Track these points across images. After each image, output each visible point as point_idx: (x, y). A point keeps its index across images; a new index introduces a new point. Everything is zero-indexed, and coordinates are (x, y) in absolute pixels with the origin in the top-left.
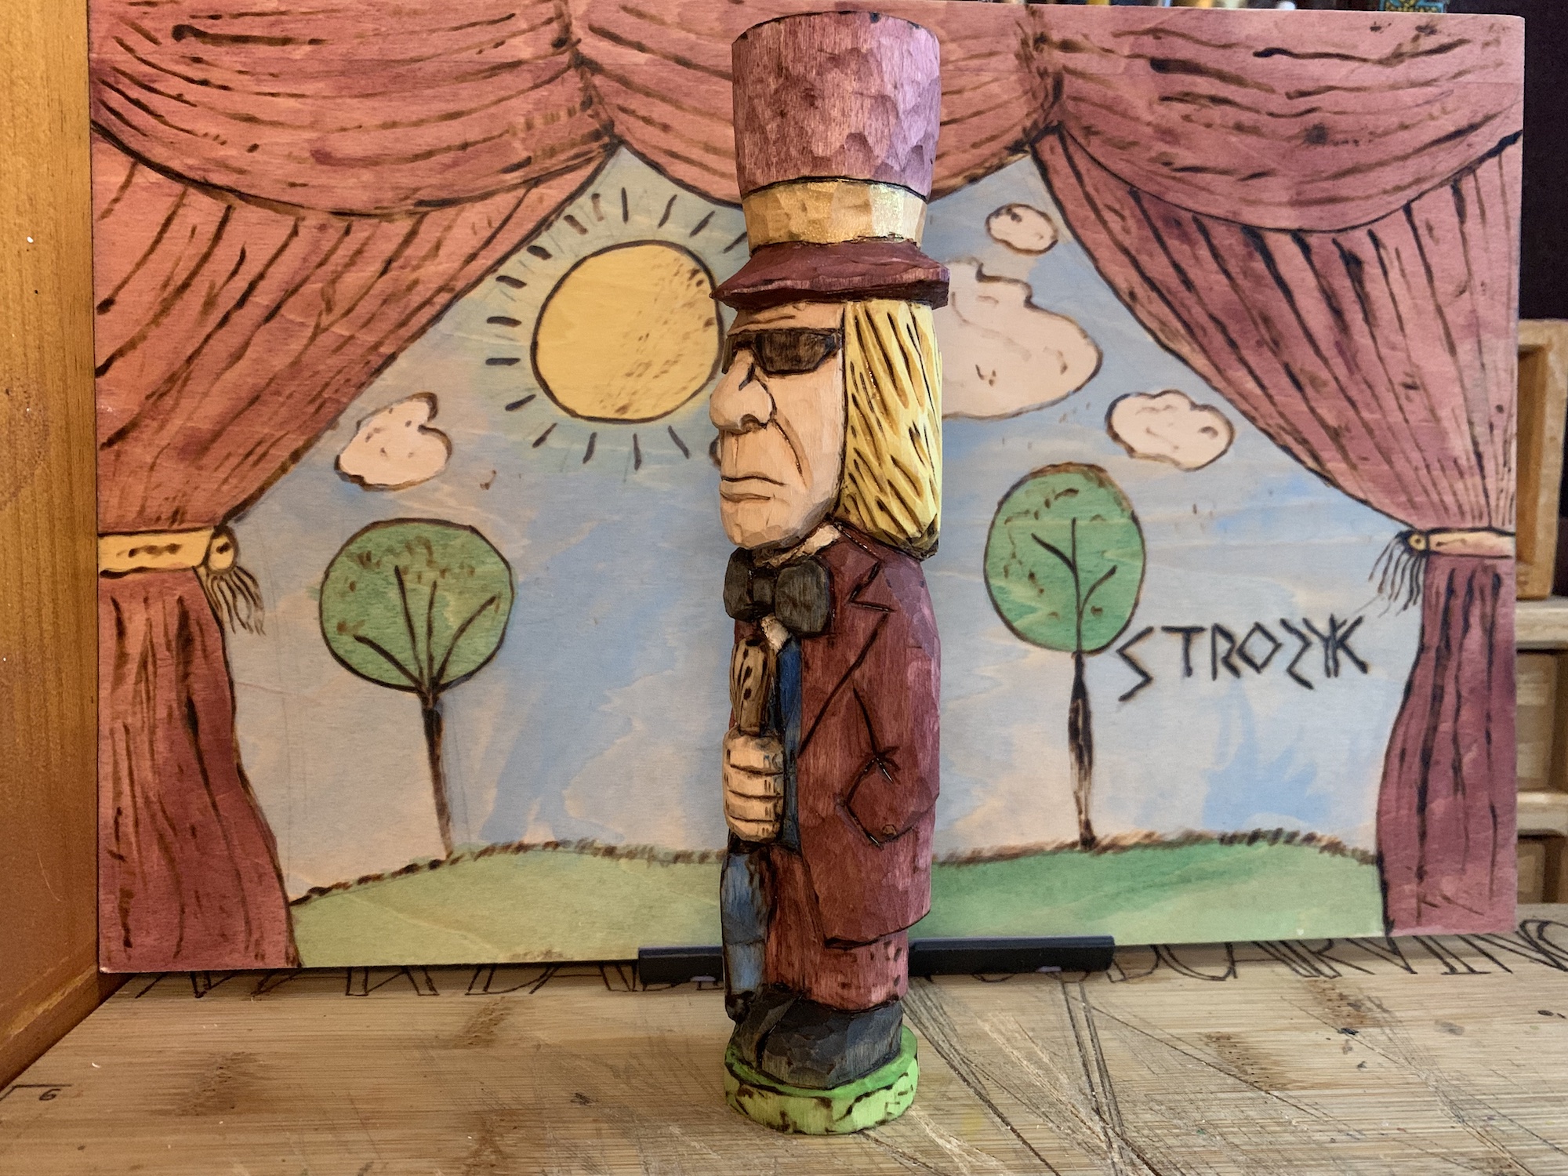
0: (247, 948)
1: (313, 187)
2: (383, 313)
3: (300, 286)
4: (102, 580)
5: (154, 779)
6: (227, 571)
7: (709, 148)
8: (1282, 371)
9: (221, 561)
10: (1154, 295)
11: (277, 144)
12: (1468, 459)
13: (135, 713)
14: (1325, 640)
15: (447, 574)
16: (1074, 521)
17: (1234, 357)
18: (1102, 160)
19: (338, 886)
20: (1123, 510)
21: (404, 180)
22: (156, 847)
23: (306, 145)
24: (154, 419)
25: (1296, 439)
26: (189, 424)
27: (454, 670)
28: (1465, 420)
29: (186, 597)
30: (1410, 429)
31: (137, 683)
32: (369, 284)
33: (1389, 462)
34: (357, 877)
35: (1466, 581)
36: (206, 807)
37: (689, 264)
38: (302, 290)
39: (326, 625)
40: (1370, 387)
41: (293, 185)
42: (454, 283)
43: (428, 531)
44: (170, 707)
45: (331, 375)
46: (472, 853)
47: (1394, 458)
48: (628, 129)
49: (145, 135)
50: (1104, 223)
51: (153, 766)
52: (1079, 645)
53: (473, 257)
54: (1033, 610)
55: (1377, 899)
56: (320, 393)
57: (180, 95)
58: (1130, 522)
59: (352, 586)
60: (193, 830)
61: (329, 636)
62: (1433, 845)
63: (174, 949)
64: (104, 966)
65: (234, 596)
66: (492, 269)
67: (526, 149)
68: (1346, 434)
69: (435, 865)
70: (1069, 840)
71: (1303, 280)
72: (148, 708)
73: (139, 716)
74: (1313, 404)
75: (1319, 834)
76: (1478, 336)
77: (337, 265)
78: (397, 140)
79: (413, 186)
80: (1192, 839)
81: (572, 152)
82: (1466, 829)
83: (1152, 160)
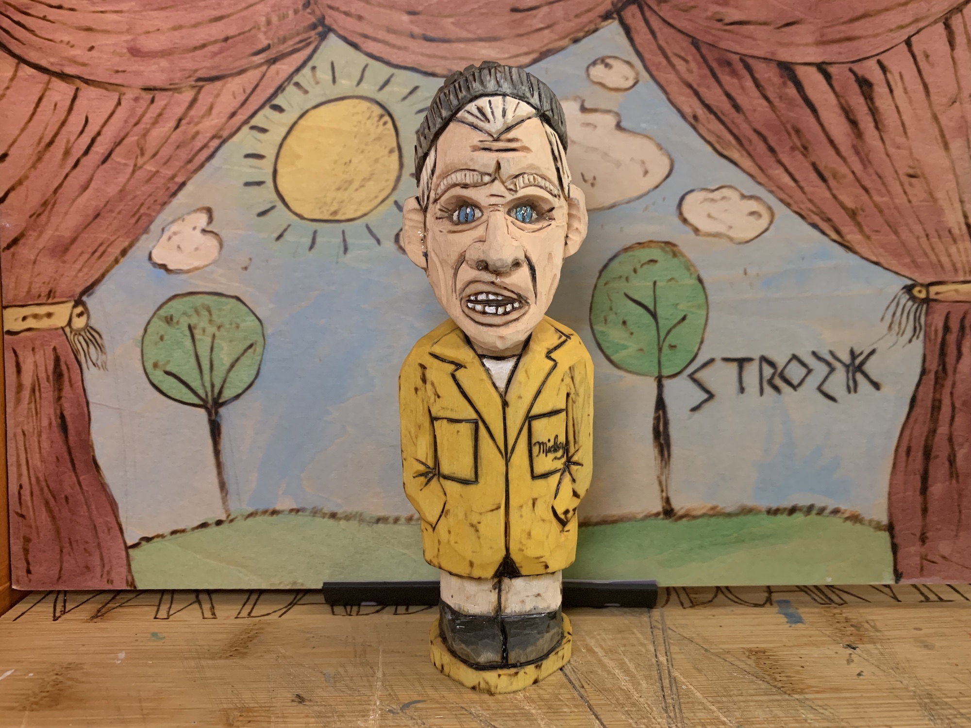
0: (102, 576)
1: (130, 72)
2: (177, 155)
3: (123, 139)
4: (6, 337)
5: (42, 466)
6: (83, 329)
7: (390, 30)
8: (811, 168)
9: (79, 323)
10: (712, 117)
11: (107, 45)
12: (960, 229)
13: (28, 423)
14: (847, 366)
15: (222, 329)
16: (655, 283)
17: (773, 159)
18: (671, 21)
19: (158, 536)
20: (691, 274)
21: (188, 65)
22: (44, 510)
23: (125, 45)
24: (35, 230)
25: (822, 219)
26: (57, 233)
27: (227, 394)
28: (957, 200)
29: (57, 347)
30: (912, 207)
31: (29, 404)
32: (168, 134)
33: (896, 233)
34: (170, 530)
35: (959, 320)
36: (74, 484)
37: (378, 111)
38: (125, 142)
39: (146, 364)
40: (880, 177)
41: (117, 72)
42: (221, 132)
43: (209, 300)
44: (50, 419)
45: (145, 197)
46: (243, 516)
47: (900, 230)
48: (335, 21)
49: (24, 44)
50: (673, 66)
51: (41, 457)
52: (660, 371)
53: (233, 114)
54: (625, 347)
55: (890, 556)
56: (138, 210)
57: (45, 16)
58: (697, 282)
59: (162, 338)
60: (67, 498)
61: (148, 371)
62: (932, 518)
63: (57, 576)
64: (15, 584)
65: (88, 346)
66: (246, 122)
67: (266, 39)
68: (861, 212)
69: (219, 523)
70: (655, 511)
71: (826, 100)
72: (37, 419)
73: (31, 424)
74: (835, 192)
75: (843, 507)
76: (967, 135)
77: (147, 124)
78: (182, 38)
79: (194, 68)
80: (746, 511)
81: (297, 39)
82: (959, 505)
83: (709, 18)
